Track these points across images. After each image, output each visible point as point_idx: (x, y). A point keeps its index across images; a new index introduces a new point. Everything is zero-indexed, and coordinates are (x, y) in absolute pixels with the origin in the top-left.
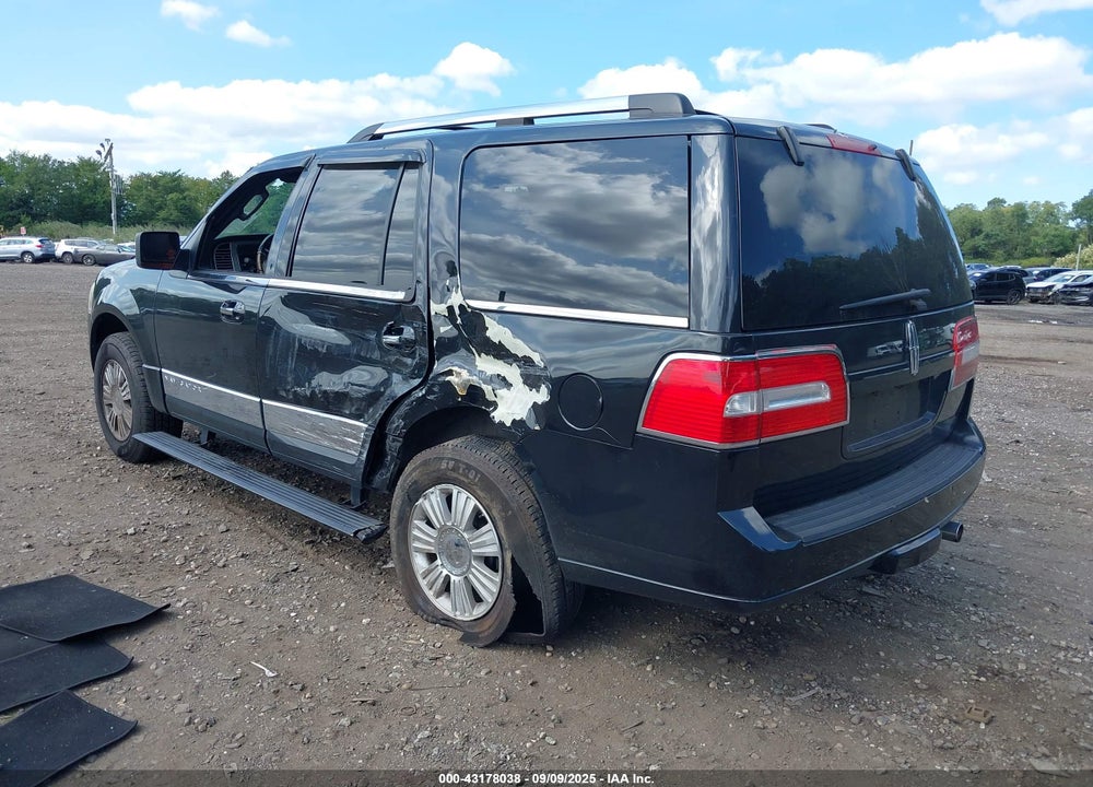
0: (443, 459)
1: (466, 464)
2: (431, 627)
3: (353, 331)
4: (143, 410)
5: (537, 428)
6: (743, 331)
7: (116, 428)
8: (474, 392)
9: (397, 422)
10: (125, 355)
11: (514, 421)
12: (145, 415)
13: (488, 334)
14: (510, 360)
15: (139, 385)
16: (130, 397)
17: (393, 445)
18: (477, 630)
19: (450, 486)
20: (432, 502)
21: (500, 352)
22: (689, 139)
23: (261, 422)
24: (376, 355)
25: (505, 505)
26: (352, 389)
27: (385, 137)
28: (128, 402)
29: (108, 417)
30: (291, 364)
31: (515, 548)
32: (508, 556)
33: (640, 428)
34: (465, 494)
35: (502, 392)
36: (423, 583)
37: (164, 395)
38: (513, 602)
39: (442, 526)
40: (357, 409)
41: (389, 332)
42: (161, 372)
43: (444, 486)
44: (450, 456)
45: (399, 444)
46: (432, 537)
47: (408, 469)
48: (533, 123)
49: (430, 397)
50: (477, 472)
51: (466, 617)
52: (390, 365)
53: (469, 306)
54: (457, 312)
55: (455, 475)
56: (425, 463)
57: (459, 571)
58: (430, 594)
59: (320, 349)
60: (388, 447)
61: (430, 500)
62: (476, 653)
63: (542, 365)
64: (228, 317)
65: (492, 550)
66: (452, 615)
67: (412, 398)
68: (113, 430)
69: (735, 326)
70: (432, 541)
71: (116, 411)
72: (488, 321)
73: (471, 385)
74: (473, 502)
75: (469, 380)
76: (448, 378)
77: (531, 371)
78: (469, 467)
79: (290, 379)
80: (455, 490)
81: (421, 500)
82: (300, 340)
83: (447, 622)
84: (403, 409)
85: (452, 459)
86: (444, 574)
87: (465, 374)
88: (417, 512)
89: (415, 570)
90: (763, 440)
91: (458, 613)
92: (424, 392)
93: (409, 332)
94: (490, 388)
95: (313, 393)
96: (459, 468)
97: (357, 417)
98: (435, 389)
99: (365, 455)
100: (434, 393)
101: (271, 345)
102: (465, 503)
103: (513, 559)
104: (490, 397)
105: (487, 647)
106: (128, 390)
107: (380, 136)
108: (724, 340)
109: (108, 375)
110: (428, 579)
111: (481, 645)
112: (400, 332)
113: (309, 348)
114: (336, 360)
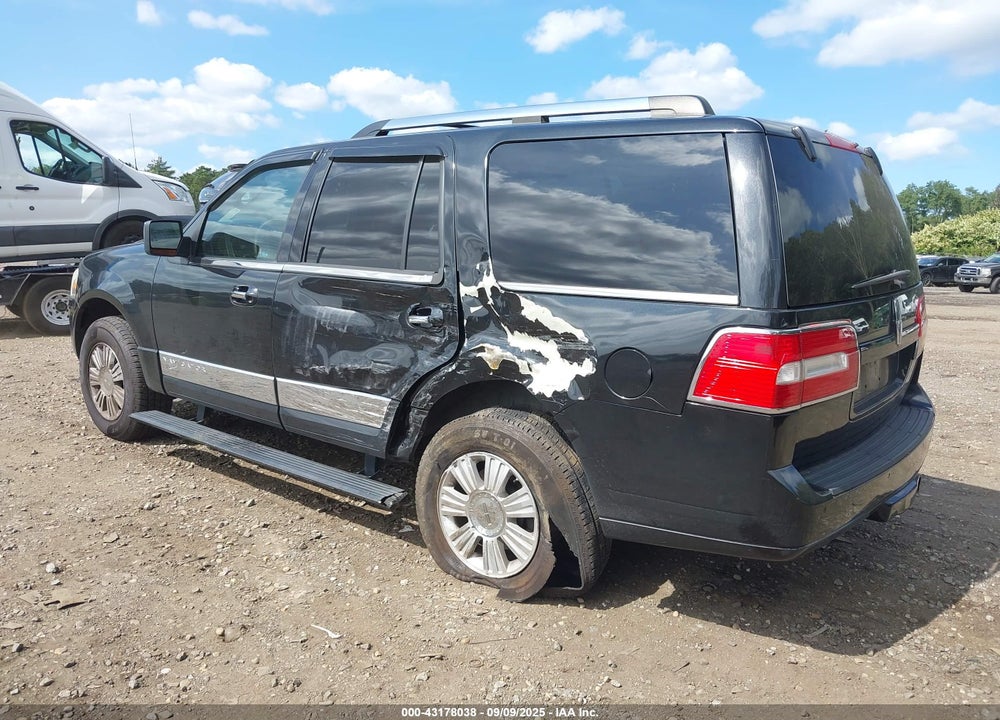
0: (476, 429)
1: (500, 432)
2: (466, 585)
3: (376, 313)
4: (138, 389)
5: (581, 398)
6: (789, 308)
7: (105, 409)
8: (508, 367)
9: (424, 396)
10: (117, 338)
11: (555, 393)
12: (139, 395)
13: (523, 313)
14: (547, 337)
15: (133, 367)
16: (121, 378)
17: (416, 417)
18: (512, 587)
19: (483, 454)
20: (463, 468)
21: (537, 329)
22: (724, 136)
23: (275, 399)
24: (400, 334)
25: (542, 470)
26: (375, 366)
27: (390, 134)
28: (120, 384)
29: (95, 397)
30: (309, 343)
31: (552, 509)
32: (546, 517)
33: (691, 396)
34: (498, 461)
35: (538, 367)
36: (453, 545)
37: (161, 375)
38: (553, 559)
39: (473, 492)
40: (379, 385)
41: (414, 313)
42: (158, 353)
43: (476, 454)
44: (482, 426)
45: (424, 417)
46: (462, 502)
47: (436, 439)
48: (548, 121)
49: (461, 372)
50: (512, 440)
51: (501, 575)
52: (415, 343)
53: (502, 288)
54: (489, 293)
55: (489, 443)
56: (457, 433)
57: (492, 532)
58: (460, 555)
59: (340, 330)
60: (411, 419)
61: (460, 467)
62: (517, 607)
63: (586, 341)
64: (239, 300)
65: (529, 512)
66: (484, 573)
67: (442, 374)
68: (100, 410)
69: (782, 303)
70: (463, 505)
71: (104, 392)
72: (524, 301)
73: (504, 360)
74: (507, 468)
75: (502, 356)
76: (479, 355)
77: (572, 346)
78: (503, 436)
79: (307, 358)
80: (487, 457)
81: (451, 468)
82: (319, 322)
83: (480, 580)
84: (431, 383)
85: (485, 429)
86: (475, 536)
87: (498, 351)
88: (445, 479)
89: (444, 533)
90: (803, 405)
91: (490, 571)
92: (454, 367)
93: (437, 313)
94: (525, 363)
95: (333, 371)
96: (494, 436)
97: (379, 392)
98: (466, 365)
99: (388, 427)
100: (464, 368)
101: (288, 327)
102: (498, 469)
103: (550, 519)
104: (524, 371)
105: (525, 602)
106: (120, 371)
107: (385, 132)
108: (773, 315)
109: (96, 357)
110: (458, 541)
111: (520, 600)
112: (427, 312)
113: (329, 328)
114: (356, 340)
